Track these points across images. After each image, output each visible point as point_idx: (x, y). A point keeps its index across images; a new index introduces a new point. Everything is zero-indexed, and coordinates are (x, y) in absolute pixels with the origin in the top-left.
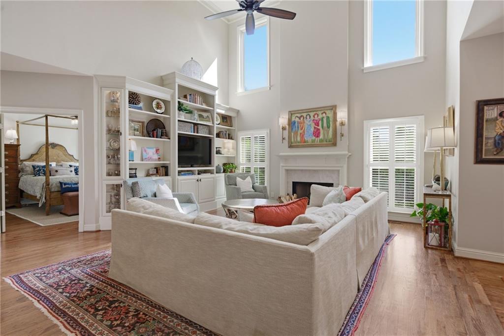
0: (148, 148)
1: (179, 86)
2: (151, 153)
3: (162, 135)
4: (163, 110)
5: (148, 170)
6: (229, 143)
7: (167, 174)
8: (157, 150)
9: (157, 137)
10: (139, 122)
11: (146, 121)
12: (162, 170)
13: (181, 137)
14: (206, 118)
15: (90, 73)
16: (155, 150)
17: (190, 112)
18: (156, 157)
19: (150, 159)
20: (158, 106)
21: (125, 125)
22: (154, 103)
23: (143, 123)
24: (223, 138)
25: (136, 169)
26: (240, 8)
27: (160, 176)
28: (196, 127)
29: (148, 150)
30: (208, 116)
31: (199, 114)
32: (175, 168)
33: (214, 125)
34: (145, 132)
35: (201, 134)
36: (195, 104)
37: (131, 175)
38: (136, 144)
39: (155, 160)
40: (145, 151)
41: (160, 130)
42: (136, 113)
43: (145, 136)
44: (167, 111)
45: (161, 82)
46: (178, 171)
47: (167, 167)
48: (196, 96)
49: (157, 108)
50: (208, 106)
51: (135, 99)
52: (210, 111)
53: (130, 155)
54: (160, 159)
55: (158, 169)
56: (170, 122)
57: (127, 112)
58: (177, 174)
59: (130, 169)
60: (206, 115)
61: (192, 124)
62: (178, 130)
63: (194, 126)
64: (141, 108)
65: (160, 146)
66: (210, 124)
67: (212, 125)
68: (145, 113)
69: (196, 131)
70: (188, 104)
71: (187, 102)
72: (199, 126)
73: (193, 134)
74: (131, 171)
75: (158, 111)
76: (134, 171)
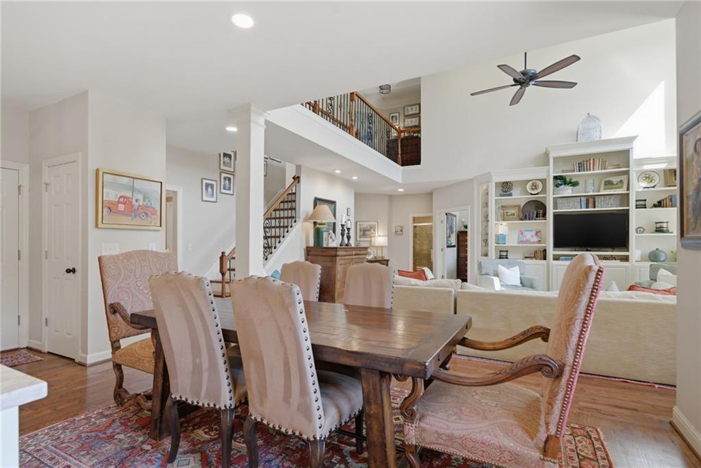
0: (525, 230)
1: (556, 159)
2: (530, 236)
3: (537, 217)
4: (539, 190)
5: (524, 253)
7: (545, 258)
9: (529, 220)
10: (515, 206)
11: (522, 204)
12: (540, 254)
14: (617, 184)
17: (575, 184)
19: (527, 241)
20: (535, 187)
22: (529, 186)
23: (519, 206)
25: (507, 251)
26: (514, 83)
27: (536, 259)
28: (591, 201)
29: (526, 233)
30: (621, 181)
31: (605, 182)
32: (551, 252)
33: (630, 192)
34: (521, 215)
35: (601, 207)
36: (589, 172)
37: (501, 257)
38: (509, 228)
39: (534, 243)
40: (522, 234)
41: (535, 212)
42: (506, 200)
43: (522, 220)
44: (544, 190)
45: (544, 159)
46: (554, 255)
47: (545, 251)
48: (592, 161)
49: (533, 189)
50: (618, 166)
51: (506, 187)
52: (627, 173)
53: (500, 238)
54: (539, 242)
55: (536, 252)
56: (546, 201)
57: (494, 202)
58: (551, 257)
59: (500, 251)
60: (619, 180)
61: (583, 198)
62: (554, 209)
63: (587, 200)
64: (511, 195)
65: (538, 228)
66: (623, 191)
67: (626, 192)
68: (519, 197)
69: (590, 205)
70: (574, 175)
71: (573, 173)
72: (596, 198)
73: (584, 210)
74: (502, 254)
75: (533, 192)
76: (505, 254)
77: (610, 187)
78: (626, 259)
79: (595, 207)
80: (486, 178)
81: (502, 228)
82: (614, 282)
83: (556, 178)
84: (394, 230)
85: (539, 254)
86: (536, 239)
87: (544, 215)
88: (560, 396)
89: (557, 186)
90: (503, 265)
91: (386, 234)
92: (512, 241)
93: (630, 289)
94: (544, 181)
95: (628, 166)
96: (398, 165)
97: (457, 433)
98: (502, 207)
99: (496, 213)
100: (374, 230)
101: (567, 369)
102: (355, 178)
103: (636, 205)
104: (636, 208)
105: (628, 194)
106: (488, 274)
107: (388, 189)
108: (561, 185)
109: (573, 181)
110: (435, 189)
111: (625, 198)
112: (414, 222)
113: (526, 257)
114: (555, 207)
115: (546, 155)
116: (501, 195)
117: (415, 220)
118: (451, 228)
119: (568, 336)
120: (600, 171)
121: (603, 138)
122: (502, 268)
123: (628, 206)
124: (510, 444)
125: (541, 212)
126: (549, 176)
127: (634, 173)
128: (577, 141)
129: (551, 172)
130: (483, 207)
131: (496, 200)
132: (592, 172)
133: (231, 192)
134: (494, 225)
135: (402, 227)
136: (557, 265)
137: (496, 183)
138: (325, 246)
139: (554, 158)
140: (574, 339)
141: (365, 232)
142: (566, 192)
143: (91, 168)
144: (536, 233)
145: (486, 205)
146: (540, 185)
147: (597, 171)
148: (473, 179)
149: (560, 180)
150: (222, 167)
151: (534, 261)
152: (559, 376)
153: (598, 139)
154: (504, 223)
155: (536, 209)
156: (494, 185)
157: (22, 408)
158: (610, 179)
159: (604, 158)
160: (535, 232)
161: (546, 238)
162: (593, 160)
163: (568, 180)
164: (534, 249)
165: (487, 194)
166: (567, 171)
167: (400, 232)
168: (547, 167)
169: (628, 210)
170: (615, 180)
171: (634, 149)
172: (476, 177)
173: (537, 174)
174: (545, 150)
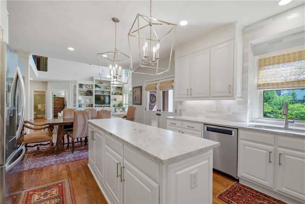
0: (87, 99)
1: (95, 80)
2: (88, 100)
4: (91, 88)
5: (86, 105)
6: (121, 97)
7: (92, 107)
8: (90, 100)
10: (83, 91)
11: (86, 91)
13: (96, 95)
16: (89, 100)
17: (100, 87)
19: (87, 102)
20: (89, 86)
21: (77, 93)
22: (88, 86)
23: (85, 92)
24: (117, 95)
27: (90, 107)
28: (103, 92)
32: (94, 105)
34: (86, 94)
36: (102, 85)
38: (82, 98)
40: (85, 100)
42: (81, 89)
43: (86, 96)
44: (92, 88)
45: (92, 79)
47: (92, 105)
50: (108, 84)
51: (81, 86)
52: (110, 86)
53: (79, 101)
54: (90, 102)
55: (90, 105)
56: (92, 91)
61: (101, 91)
62: (95, 93)
66: (109, 90)
68: (85, 89)
70: (99, 85)
73: (101, 94)
74: (80, 106)
75: (89, 88)
76: (81, 106)
77: (106, 89)
78: (110, 107)
79: (104, 94)
80: (76, 82)
81: (80, 98)
86: (89, 101)
89: (96, 87)
92: (82, 102)
94: (92, 85)
98: (80, 91)
103: (111, 94)
110: (48, 81)
111: (110, 92)
112: (34, 93)
113: (87, 107)
120: (105, 85)
125: (91, 94)
129: (94, 83)
131: (79, 89)
134: (78, 97)
137: (78, 84)
142: (98, 89)
145: (75, 90)
149: (96, 86)
154: (81, 96)
159: (106, 82)
161: (93, 101)
162: (103, 82)
165: (76, 87)
170: (108, 87)
171: (111, 81)
172: (71, 80)
173: (90, 83)
174: (92, 76)
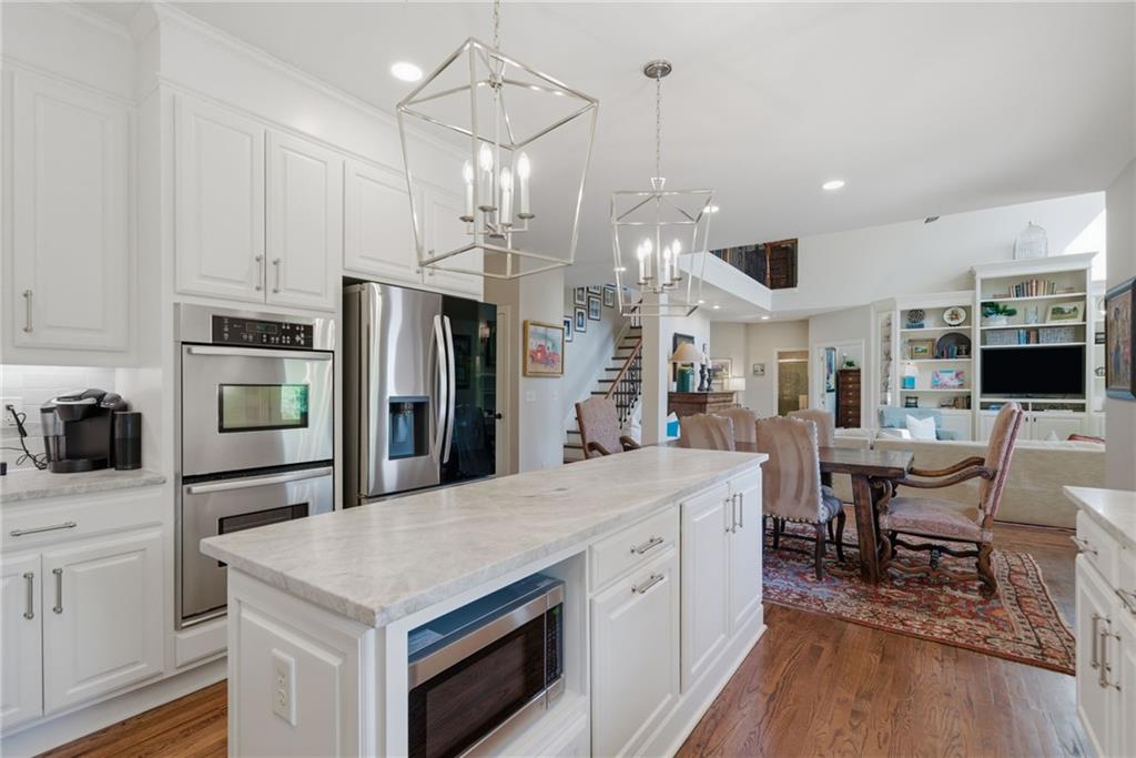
0: (942, 372)
1: (985, 281)
2: (947, 378)
3: (958, 354)
4: (961, 320)
5: (942, 400)
7: (969, 407)
9: (947, 357)
10: (927, 340)
11: (938, 338)
12: (962, 402)
13: (985, 353)
14: (1069, 313)
15: (866, 301)
16: (953, 374)
17: (1012, 313)
18: (956, 382)
19: (945, 386)
20: (955, 315)
22: (947, 315)
23: (933, 340)
25: (916, 398)
27: (957, 408)
28: (1033, 334)
29: (941, 375)
30: (1075, 309)
31: (1054, 309)
32: (977, 398)
33: (1088, 323)
34: (936, 353)
35: (1046, 343)
36: (1030, 298)
37: (908, 405)
38: (920, 369)
39: (954, 387)
40: (937, 376)
41: (956, 348)
42: (915, 333)
43: (937, 358)
44: (968, 320)
45: (968, 281)
46: (982, 403)
47: (969, 397)
48: (1034, 284)
49: (952, 319)
50: (1071, 290)
51: (915, 317)
52: (1083, 298)
53: (908, 382)
54: (961, 386)
55: (956, 399)
56: (970, 335)
57: (899, 336)
58: (978, 406)
59: (907, 398)
60: (1072, 307)
61: (1021, 331)
62: (982, 344)
63: (1028, 333)
64: (922, 326)
65: (960, 369)
66: (1077, 321)
67: (1081, 323)
68: (932, 329)
69: (1032, 339)
70: (1012, 301)
71: (1008, 299)
72: (1041, 331)
73: (1023, 345)
74: (910, 401)
75: (952, 323)
76: (913, 401)
77: (1059, 315)
78: (1082, 408)
79: (1038, 342)
80: (892, 302)
81: (910, 368)
82: (1053, 432)
83: (984, 305)
84: (751, 370)
85: (960, 400)
86: (956, 383)
87: (968, 352)
88: (994, 490)
89: (985, 315)
90: (913, 415)
91: (742, 374)
92: (923, 385)
93: (1070, 439)
94: (968, 309)
95: (1085, 291)
96: (767, 289)
97: (920, 519)
98: (910, 341)
99: (902, 349)
100: (727, 370)
101: (999, 474)
102: (716, 307)
103: (1096, 340)
104: (1096, 343)
105: (1085, 326)
106: (892, 427)
107: (749, 318)
108: (991, 314)
109: (1008, 308)
110: (812, 316)
111: (1080, 331)
112: (780, 358)
113: (943, 406)
114: (984, 341)
115: (971, 275)
116: (908, 327)
117: (781, 355)
118: (830, 365)
119: (999, 453)
120: (1045, 297)
121: (1049, 255)
122: (911, 419)
123: (1085, 341)
124: (957, 522)
125: (964, 348)
126: (975, 303)
127: (1093, 299)
128: (1014, 258)
129: (979, 297)
130: (883, 341)
131: (902, 333)
132: (1034, 297)
133: (582, 329)
134: (898, 366)
135: (763, 366)
136: (985, 416)
137: (903, 312)
138: (691, 391)
139: (983, 281)
140: (1003, 455)
141: (714, 373)
142: (998, 323)
143: (521, 321)
144: (957, 375)
145: (888, 338)
146: (963, 314)
147: (1042, 297)
148: (868, 306)
149: (990, 308)
150: (577, 302)
151: (954, 411)
152: (993, 479)
153: (1043, 255)
154: (912, 362)
155: (957, 344)
156: (899, 314)
157: (761, 465)
158: (1060, 306)
159: (1050, 281)
160: (954, 374)
161: (970, 381)
162: (1037, 282)
163: (1001, 307)
164: (955, 395)
165: (889, 324)
166: (1001, 296)
167: (760, 372)
168: (972, 292)
169: (1085, 346)
170: (1067, 307)
171: (1093, 270)
172: (873, 303)
173: (959, 299)
174: (968, 269)
